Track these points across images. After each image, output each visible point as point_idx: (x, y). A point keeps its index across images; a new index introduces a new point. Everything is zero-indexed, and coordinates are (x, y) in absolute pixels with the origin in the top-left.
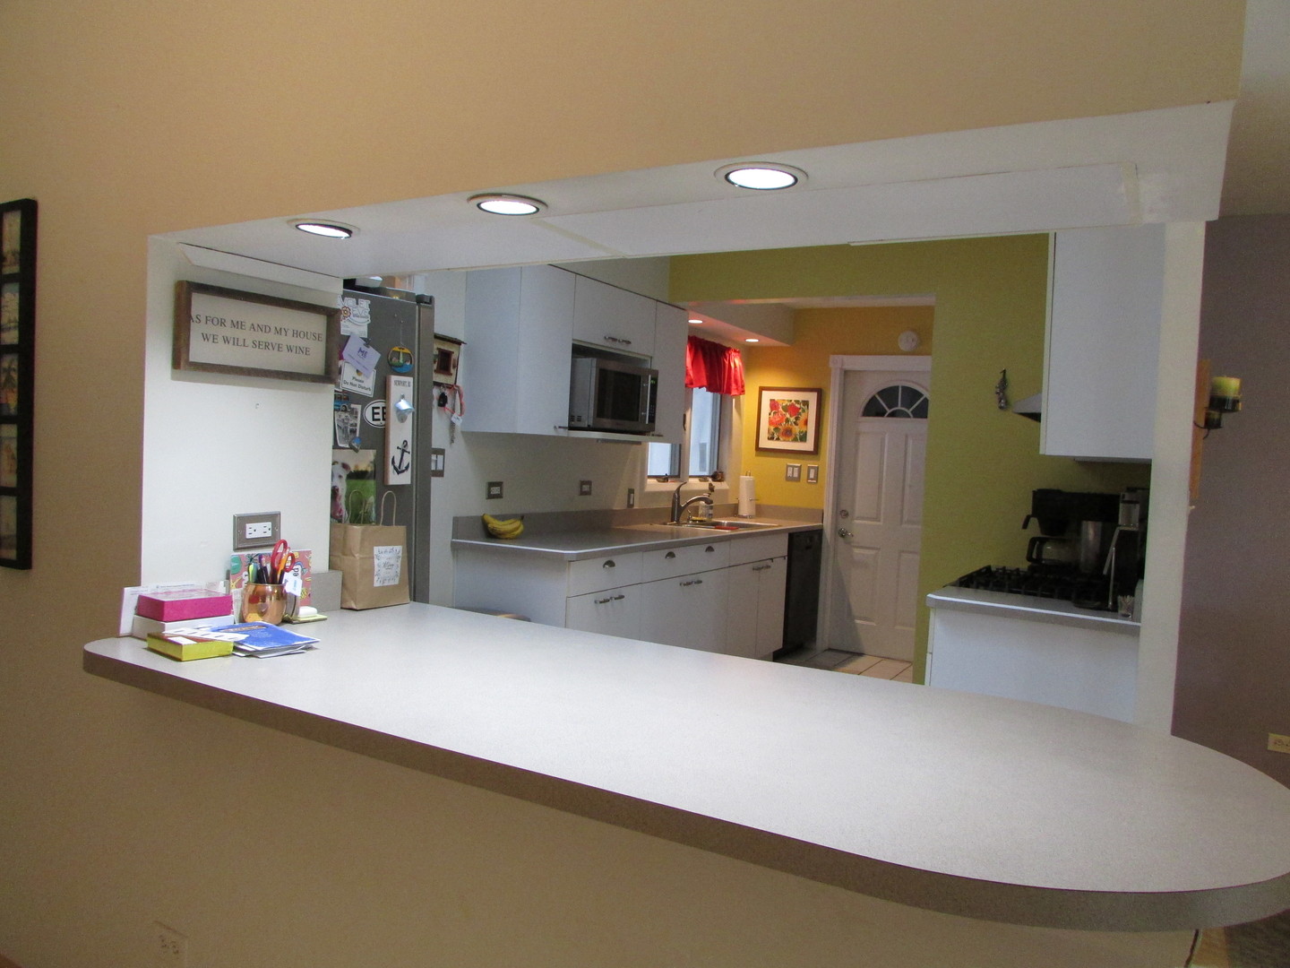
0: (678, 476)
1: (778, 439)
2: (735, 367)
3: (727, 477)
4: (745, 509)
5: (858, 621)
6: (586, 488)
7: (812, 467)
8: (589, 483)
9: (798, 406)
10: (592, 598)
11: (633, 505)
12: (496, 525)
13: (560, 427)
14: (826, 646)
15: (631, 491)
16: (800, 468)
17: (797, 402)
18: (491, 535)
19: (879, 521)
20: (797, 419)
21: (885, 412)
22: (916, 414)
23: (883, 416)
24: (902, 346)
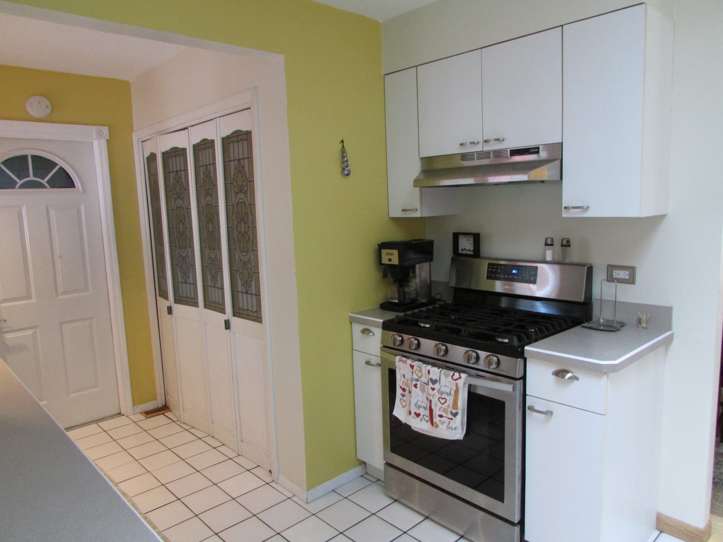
19: (32, 299)
21: (16, 183)
22: (54, 183)
23: (13, 187)
24: (33, 111)
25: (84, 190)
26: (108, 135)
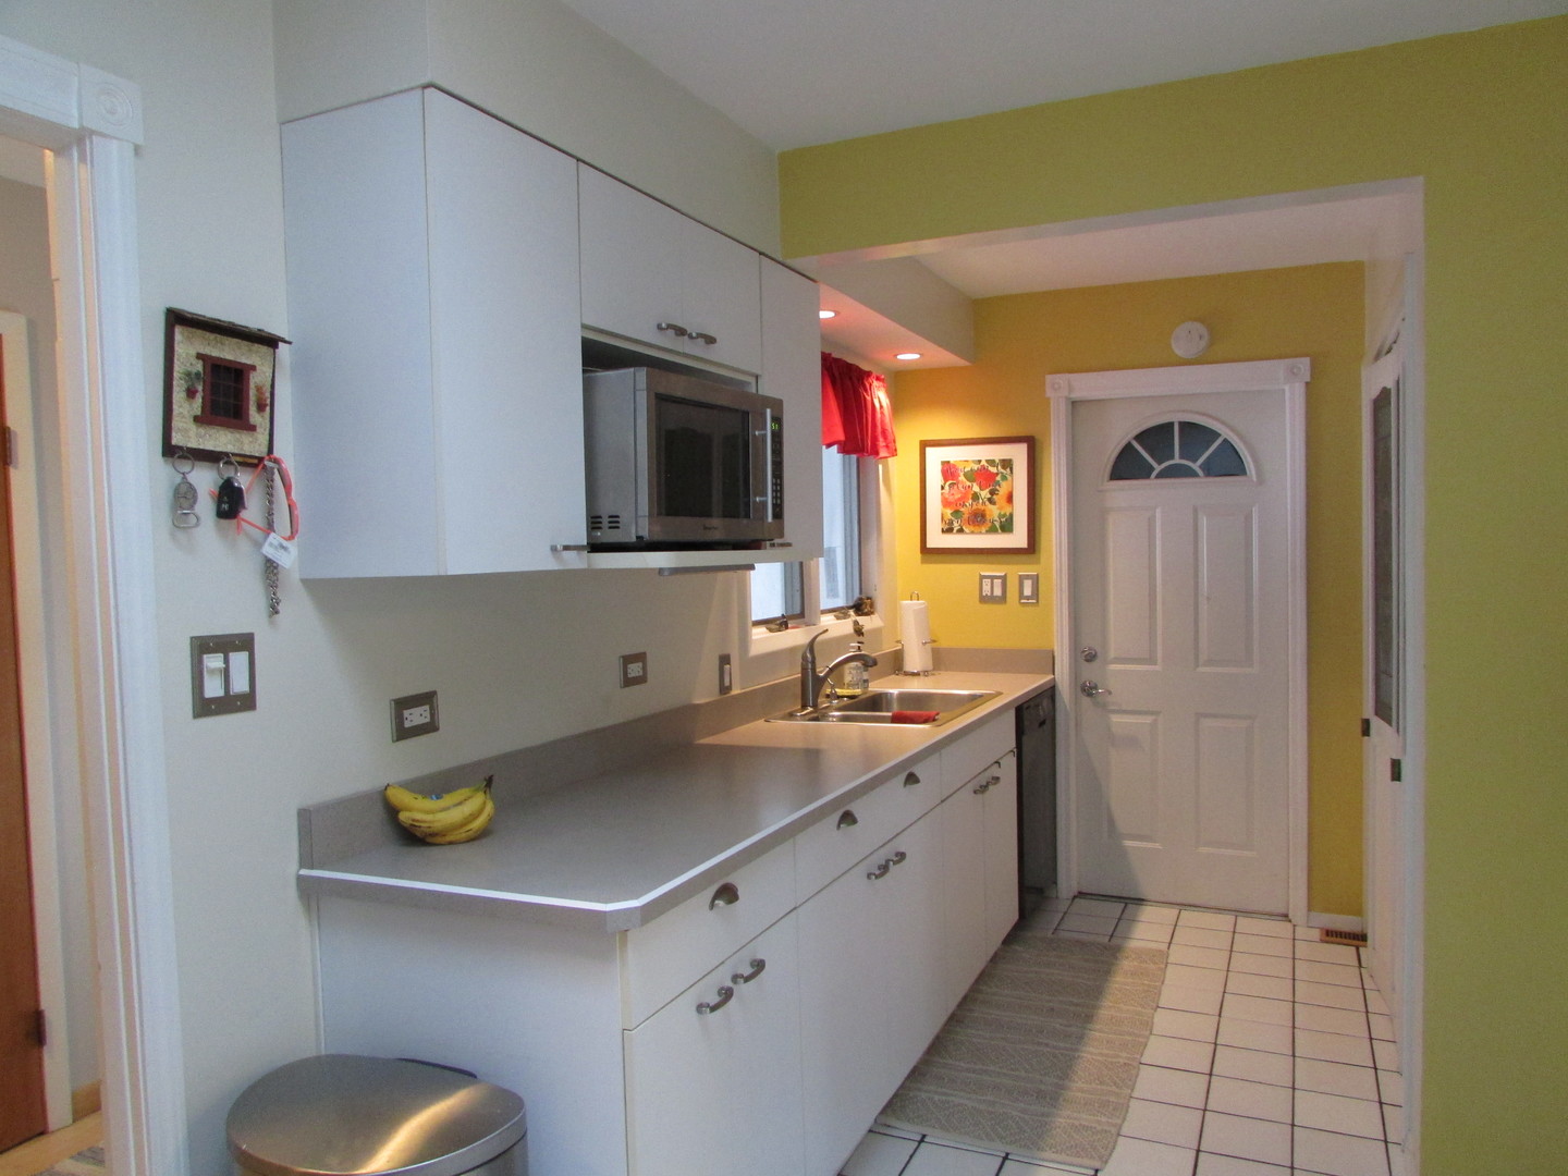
0: (802, 615)
1: (961, 531)
2: (881, 407)
3: (880, 604)
4: (915, 659)
5: (1128, 843)
6: (635, 670)
7: (1028, 577)
8: (640, 657)
9: (993, 470)
10: (687, 1004)
11: (729, 688)
12: (421, 811)
13: (566, 548)
14: (1075, 891)
15: (725, 660)
16: (1004, 579)
17: (991, 462)
18: (413, 838)
19: (1156, 664)
20: (992, 493)
21: (1152, 469)
22: (1210, 469)
23: (1148, 476)
24: (1180, 349)
25: (1261, 481)
26: (1308, 374)
